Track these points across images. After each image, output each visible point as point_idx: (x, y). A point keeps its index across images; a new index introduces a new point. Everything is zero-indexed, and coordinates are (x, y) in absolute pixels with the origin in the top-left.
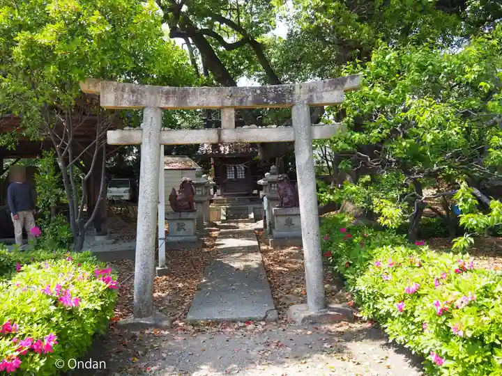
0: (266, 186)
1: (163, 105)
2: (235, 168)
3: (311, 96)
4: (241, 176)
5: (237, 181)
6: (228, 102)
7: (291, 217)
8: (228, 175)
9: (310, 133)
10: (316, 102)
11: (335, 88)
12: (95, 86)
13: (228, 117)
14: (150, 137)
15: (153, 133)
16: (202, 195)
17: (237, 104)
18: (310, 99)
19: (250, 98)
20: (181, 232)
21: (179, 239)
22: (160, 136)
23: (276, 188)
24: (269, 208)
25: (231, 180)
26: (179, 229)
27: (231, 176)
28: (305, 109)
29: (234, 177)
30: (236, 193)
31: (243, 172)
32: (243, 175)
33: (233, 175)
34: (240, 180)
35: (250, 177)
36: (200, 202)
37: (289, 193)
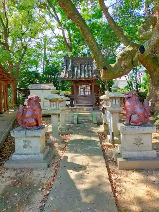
5: (84, 96)
7: (140, 136)
8: (81, 94)
16: (56, 109)
20: (28, 150)
21: (25, 157)
26: (25, 147)
29: (83, 94)
30: (85, 104)
31: (89, 91)
32: (89, 92)
33: (83, 92)
34: (87, 96)
35: (94, 94)
36: (55, 114)
37: (139, 110)
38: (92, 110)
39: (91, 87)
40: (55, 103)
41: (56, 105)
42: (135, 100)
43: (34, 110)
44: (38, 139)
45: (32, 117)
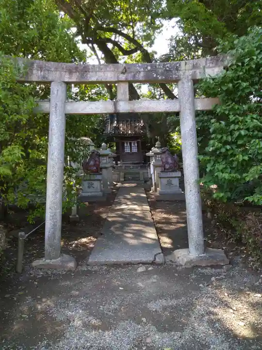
0: (152, 157)
1: (67, 80)
2: (130, 144)
3: (195, 72)
4: (135, 150)
6: (123, 77)
7: (171, 179)
8: (127, 151)
13: (123, 91)
14: (56, 107)
15: (59, 104)
16: (106, 163)
18: (194, 74)
19: (142, 74)
20: (91, 190)
21: (89, 194)
22: (65, 107)
23: (160, 158)
25: (127, 153)
26: (89, 187)
27: (127, 150)
28: (190, 84)
29: (129, 151)
30: (131, 162)
31: (136, 147)
32: (136, 149)
33: (129, 149)
34: (133, 153)
35: (141, 151)
36: (106, 168)
37: (170, 161)
38: (139, 168)
39: (138, 143)
40: (105, 158)
41: (106, 160)
42: (168, 154)
43: (96, 161)
44: (99, 181)
45: (94, 165)
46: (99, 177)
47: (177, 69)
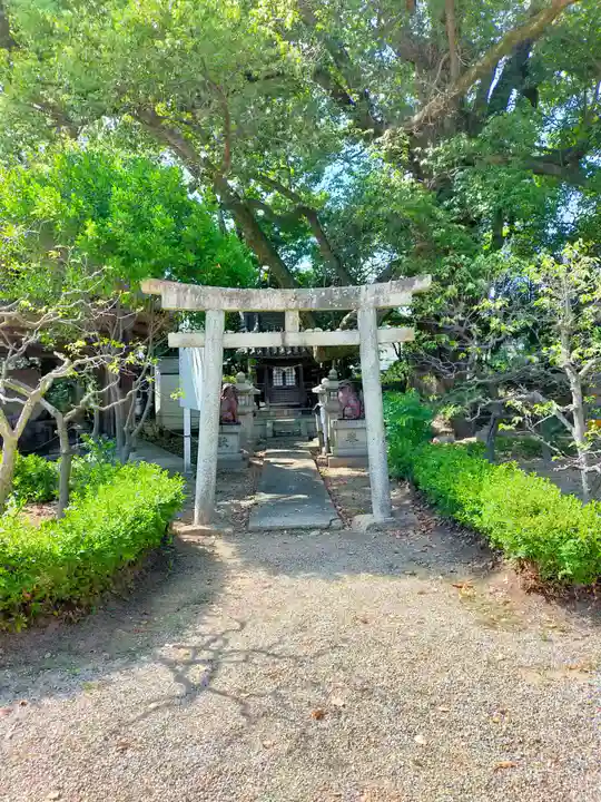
0: (322, 394)
1: (226, 308)
3: (378, 298)
4: (291, 381)
5: (284, 389)
6: (292, 305)
7: (354, 431)
8: (278, 384)
9: (376, 336)
10: (382, 304)
11: (403, 289)
12: (156, 286)
13: (292, 320)
14: (213, 340)
15: (217, 336)
16: (245, 406)
17: (301, 307)
18: (377, 301)
19: (314, 302)
20: (224, 449)
22: (222, 340)
24: (326, 422)
25: (278, 388)
26: (220, 445)
27: (278, 382)
28: (372, 312)
29: (281, 384)
30: (285, 404)
31: (294, 377)
32: (294, 381)
33: (281, 381)
34: (289, 388)
35: (303, 383)
36: (244, 414)
37: (353, 402)
38: (300, 414)
39: (297, 369)
40: (244, 397)
41: (246, 400)
42: (350, 390)
44: (236, 436)
46: (235, 428)
47: (357, 295)
